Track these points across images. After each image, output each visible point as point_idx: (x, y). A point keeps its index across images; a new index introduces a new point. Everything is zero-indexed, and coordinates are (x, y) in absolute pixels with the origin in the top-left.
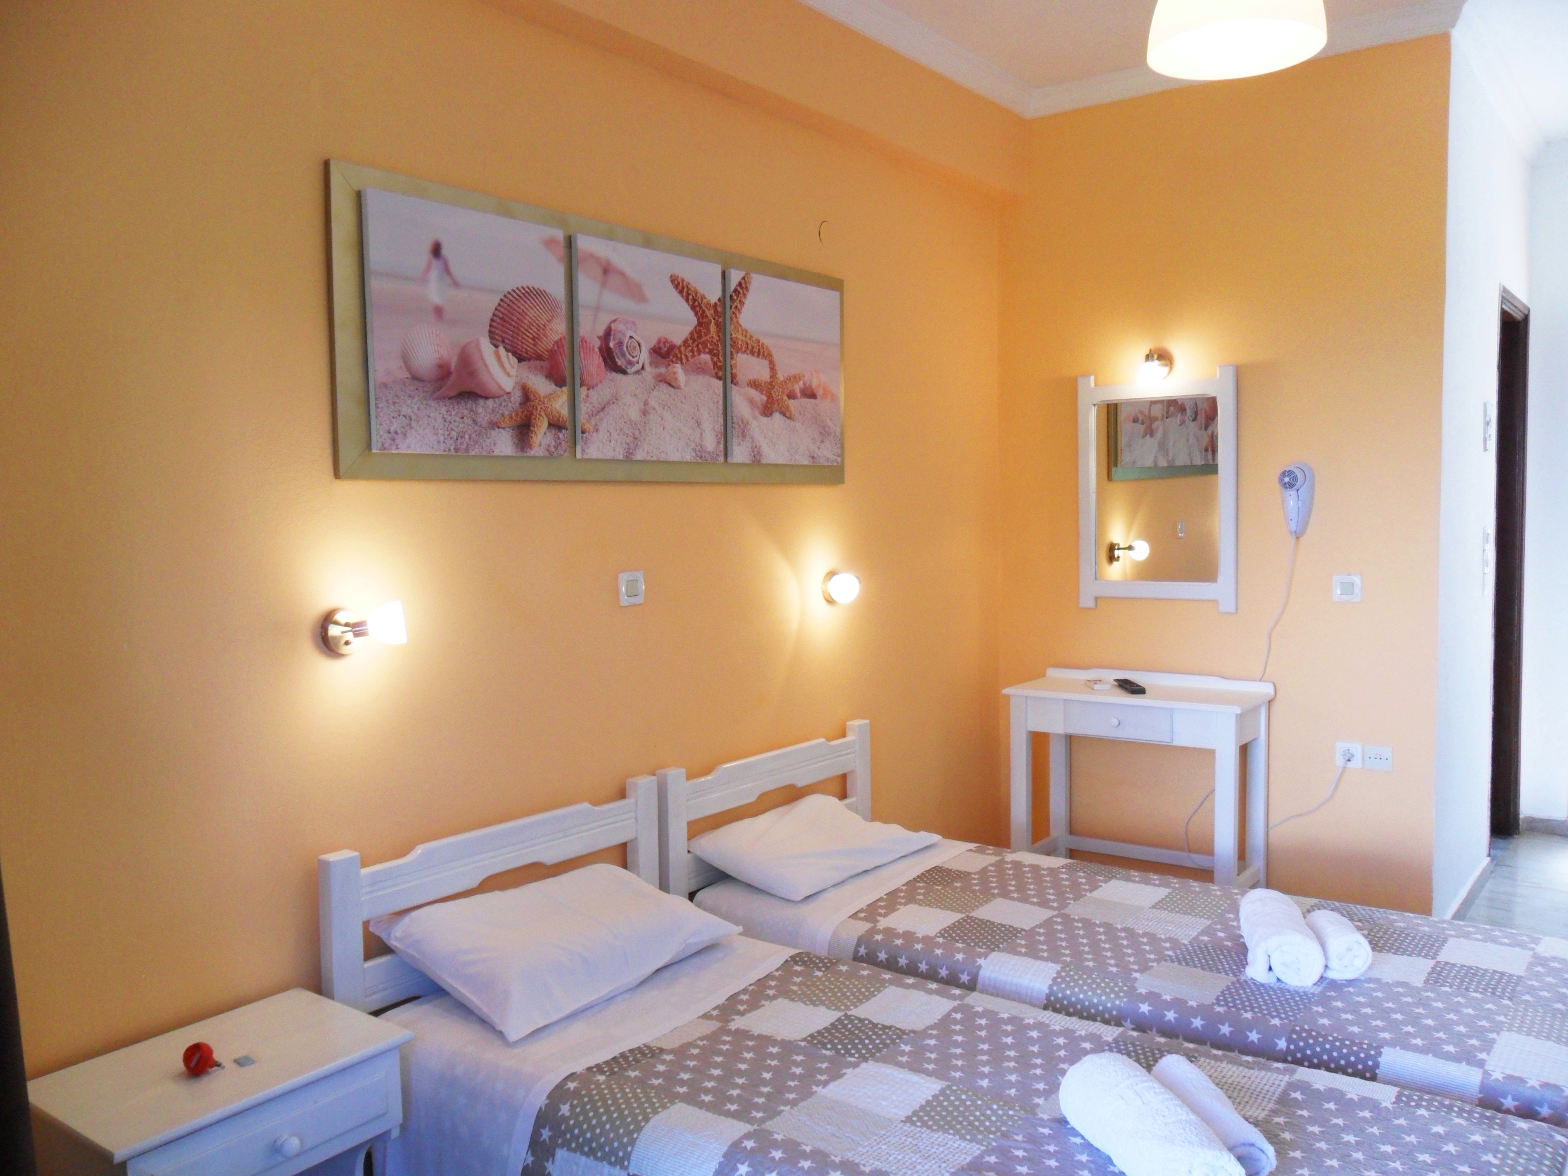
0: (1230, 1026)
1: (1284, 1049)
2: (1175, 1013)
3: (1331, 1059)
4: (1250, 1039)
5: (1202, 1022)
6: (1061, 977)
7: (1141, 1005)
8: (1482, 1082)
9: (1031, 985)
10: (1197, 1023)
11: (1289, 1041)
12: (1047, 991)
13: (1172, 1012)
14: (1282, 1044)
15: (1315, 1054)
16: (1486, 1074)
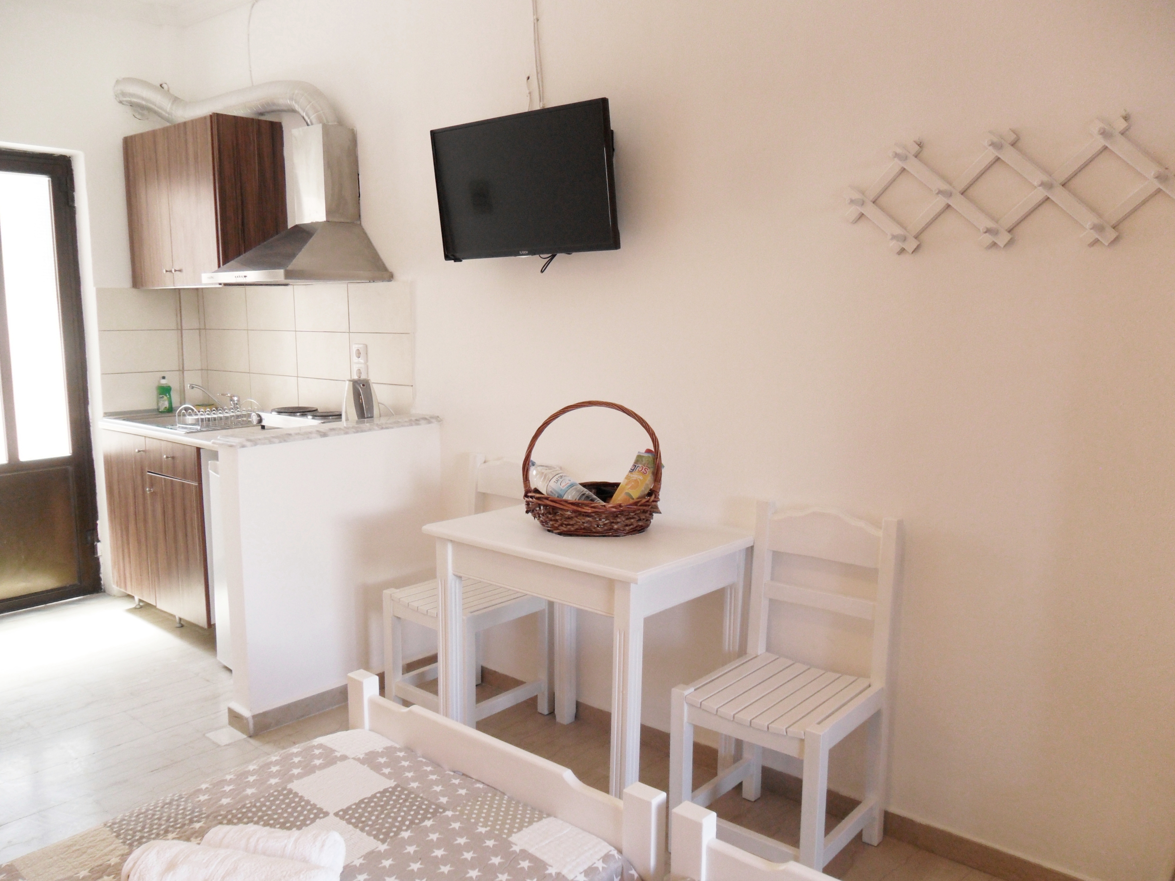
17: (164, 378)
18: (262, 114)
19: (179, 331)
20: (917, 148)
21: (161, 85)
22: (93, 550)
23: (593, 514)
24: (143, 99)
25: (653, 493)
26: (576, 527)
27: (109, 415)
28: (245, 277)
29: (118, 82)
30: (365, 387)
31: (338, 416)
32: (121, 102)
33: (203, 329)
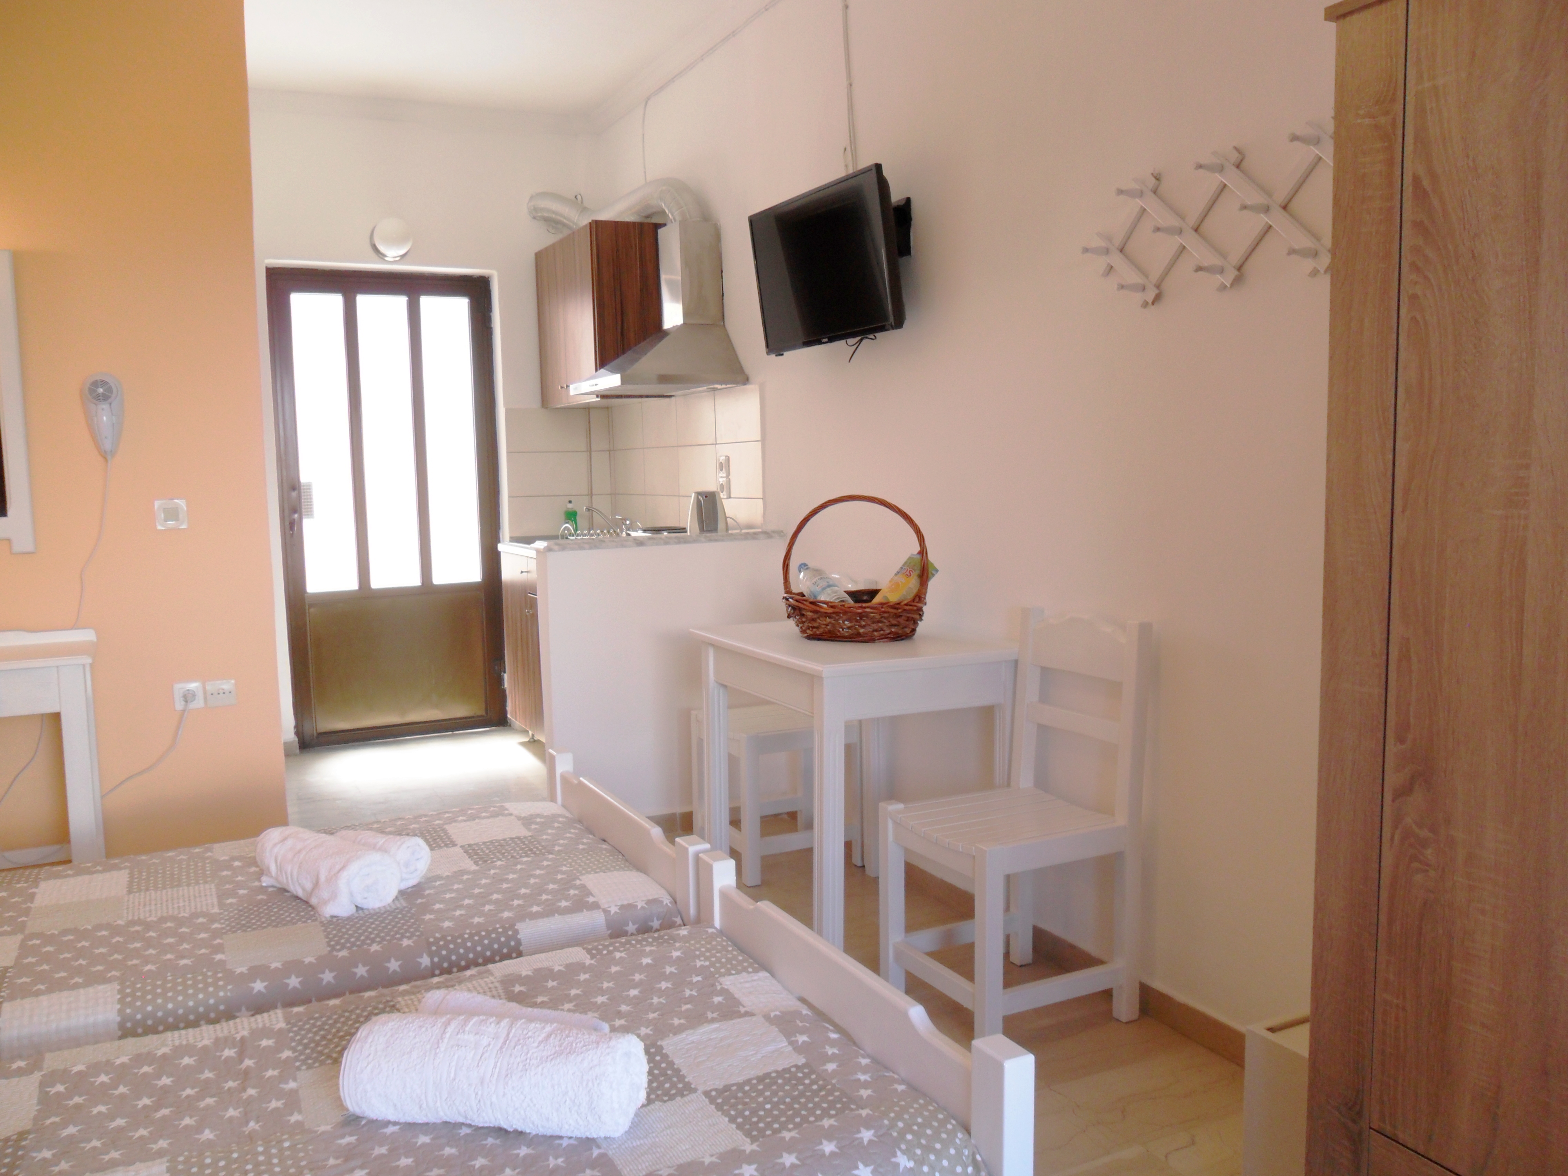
0: (364, 966)
1: (429, 964)
2: (297, 977)
3: (477, 955)
4: (391, 970)
5: (333, 974)
6: (127, 995)
7: (252, 985)
8: (606, 920)
9: (91, 1020)
10: (328, 977)
11: (431, 955)
12: (118, 1019)
13: (293, 977)
14: (425, 961)
15: (460, 957)
16: (606, 912)
17: (570, 502)
18: (647, 217)
19: (589, 453)
20: (1154, 180)
21: (576, 197)
22: (500, 681)
23: (834, 615)
24: (554, 212)
25: (920, 597)
26: (821, 630)
27: (515, 539)
28: (596, 385)
29: (532, 198)
30: (707, 499)
31: (683, 530)
32: (534, 218)
33: (611, 451)
